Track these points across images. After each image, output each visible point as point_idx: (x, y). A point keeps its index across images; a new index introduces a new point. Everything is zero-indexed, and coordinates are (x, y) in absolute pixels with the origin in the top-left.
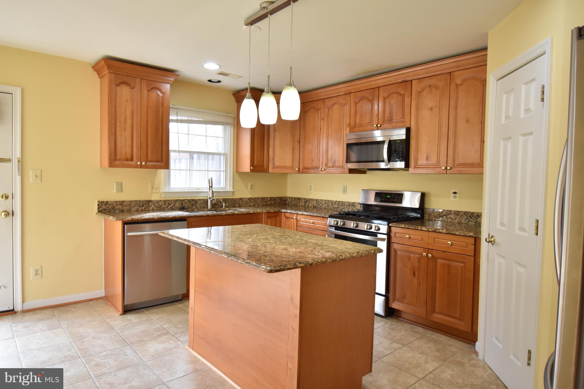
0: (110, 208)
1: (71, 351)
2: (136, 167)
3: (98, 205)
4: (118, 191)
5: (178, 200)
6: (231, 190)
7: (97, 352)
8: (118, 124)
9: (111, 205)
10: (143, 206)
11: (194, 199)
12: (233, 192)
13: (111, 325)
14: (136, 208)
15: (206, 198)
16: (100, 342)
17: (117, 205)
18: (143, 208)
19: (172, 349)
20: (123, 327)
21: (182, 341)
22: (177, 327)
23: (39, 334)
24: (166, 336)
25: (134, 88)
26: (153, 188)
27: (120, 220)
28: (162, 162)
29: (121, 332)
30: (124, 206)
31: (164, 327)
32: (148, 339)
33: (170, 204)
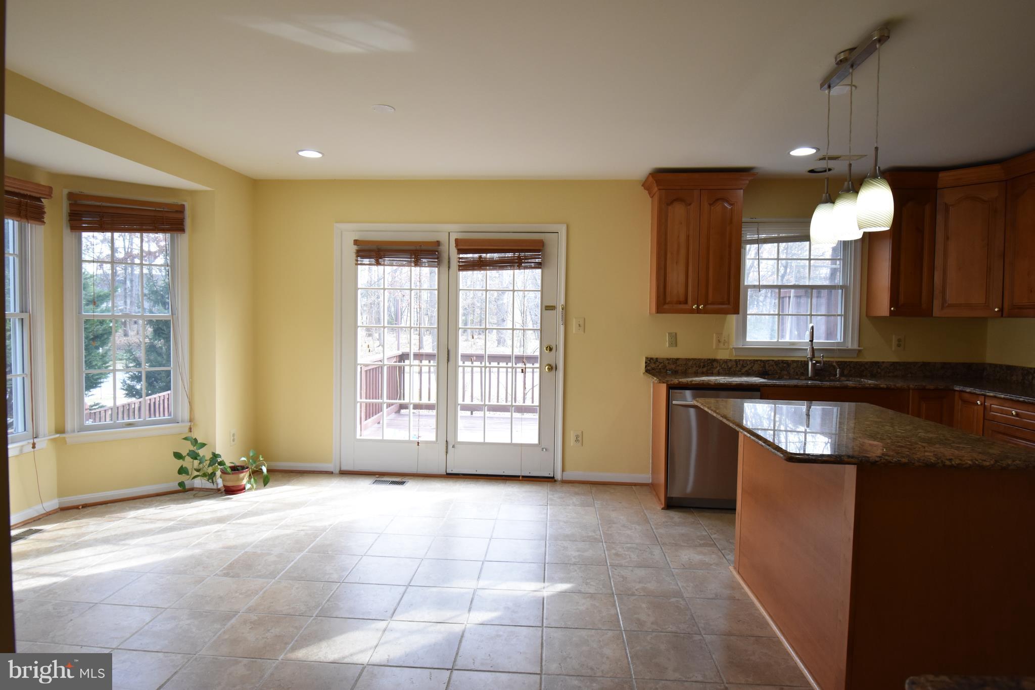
0: (660, 367)
1: (595, 533)
2: (692, 311)
3: (646, 363)
4: (671, 345)
5: (757, 361)
6: (856, 347)
7: (622, 542)
8: (669, 255)
9: (661, 363)
10: (704, 366)
11: (784, 360)
12: (860, 351)
13: (647, 518)
14: (694, 369)
15: (806, 359)
16: (629, 532)
17: (669, 363)
18: (705, 370)
19: (711, 565)
20: (660, 524)
21: (729, 560)
22: (730, 543)
23: (570, 507)
24: (709, 548)
25: (690, 204)
26: (719, 341)
27: (664, 383)
28: (729, 304)
29: (656, 528)
30: (679, 365)
31: (712, 537)
32: (686, 545)
33: (745, 365)
